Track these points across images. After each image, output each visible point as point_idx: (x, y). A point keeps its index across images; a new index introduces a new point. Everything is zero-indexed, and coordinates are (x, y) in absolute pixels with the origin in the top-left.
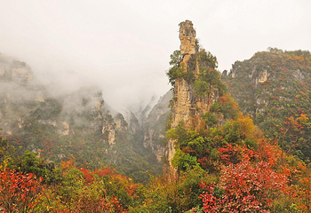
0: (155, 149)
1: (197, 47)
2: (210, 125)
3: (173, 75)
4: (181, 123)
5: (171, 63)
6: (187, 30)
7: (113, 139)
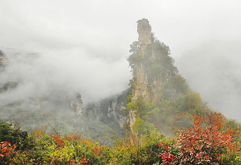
0: (118, 118)
1: (152, 39)
2: (165, 99)
3: (133, 60)
4: (140, 98)
5: (130, 51)
6: (144, 26)
7: (81, 111)
